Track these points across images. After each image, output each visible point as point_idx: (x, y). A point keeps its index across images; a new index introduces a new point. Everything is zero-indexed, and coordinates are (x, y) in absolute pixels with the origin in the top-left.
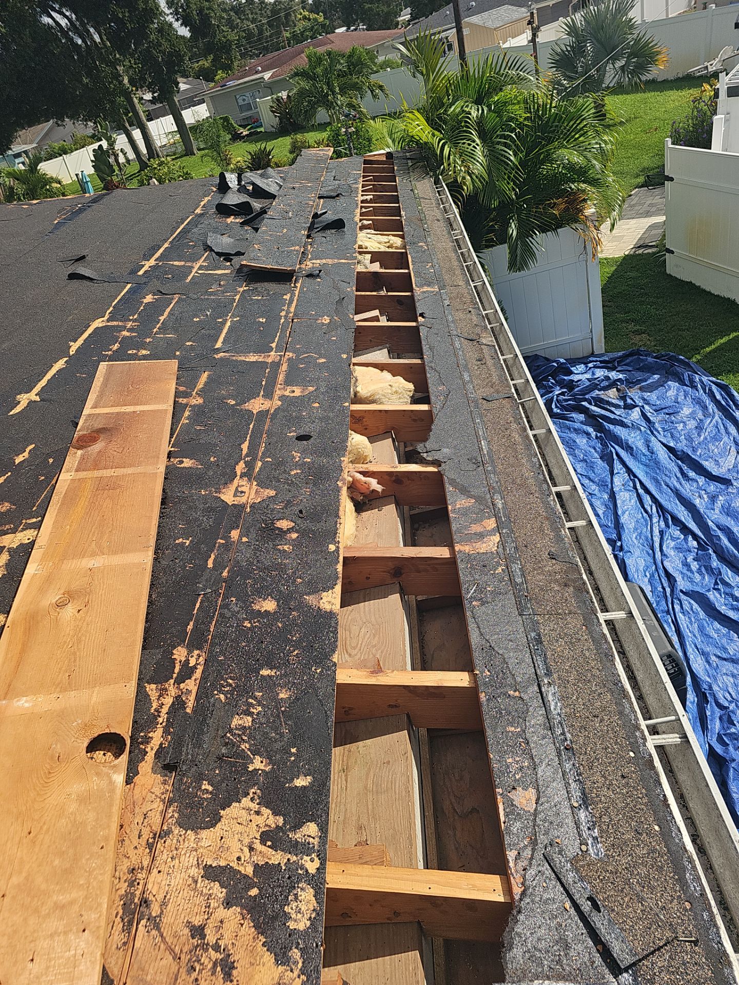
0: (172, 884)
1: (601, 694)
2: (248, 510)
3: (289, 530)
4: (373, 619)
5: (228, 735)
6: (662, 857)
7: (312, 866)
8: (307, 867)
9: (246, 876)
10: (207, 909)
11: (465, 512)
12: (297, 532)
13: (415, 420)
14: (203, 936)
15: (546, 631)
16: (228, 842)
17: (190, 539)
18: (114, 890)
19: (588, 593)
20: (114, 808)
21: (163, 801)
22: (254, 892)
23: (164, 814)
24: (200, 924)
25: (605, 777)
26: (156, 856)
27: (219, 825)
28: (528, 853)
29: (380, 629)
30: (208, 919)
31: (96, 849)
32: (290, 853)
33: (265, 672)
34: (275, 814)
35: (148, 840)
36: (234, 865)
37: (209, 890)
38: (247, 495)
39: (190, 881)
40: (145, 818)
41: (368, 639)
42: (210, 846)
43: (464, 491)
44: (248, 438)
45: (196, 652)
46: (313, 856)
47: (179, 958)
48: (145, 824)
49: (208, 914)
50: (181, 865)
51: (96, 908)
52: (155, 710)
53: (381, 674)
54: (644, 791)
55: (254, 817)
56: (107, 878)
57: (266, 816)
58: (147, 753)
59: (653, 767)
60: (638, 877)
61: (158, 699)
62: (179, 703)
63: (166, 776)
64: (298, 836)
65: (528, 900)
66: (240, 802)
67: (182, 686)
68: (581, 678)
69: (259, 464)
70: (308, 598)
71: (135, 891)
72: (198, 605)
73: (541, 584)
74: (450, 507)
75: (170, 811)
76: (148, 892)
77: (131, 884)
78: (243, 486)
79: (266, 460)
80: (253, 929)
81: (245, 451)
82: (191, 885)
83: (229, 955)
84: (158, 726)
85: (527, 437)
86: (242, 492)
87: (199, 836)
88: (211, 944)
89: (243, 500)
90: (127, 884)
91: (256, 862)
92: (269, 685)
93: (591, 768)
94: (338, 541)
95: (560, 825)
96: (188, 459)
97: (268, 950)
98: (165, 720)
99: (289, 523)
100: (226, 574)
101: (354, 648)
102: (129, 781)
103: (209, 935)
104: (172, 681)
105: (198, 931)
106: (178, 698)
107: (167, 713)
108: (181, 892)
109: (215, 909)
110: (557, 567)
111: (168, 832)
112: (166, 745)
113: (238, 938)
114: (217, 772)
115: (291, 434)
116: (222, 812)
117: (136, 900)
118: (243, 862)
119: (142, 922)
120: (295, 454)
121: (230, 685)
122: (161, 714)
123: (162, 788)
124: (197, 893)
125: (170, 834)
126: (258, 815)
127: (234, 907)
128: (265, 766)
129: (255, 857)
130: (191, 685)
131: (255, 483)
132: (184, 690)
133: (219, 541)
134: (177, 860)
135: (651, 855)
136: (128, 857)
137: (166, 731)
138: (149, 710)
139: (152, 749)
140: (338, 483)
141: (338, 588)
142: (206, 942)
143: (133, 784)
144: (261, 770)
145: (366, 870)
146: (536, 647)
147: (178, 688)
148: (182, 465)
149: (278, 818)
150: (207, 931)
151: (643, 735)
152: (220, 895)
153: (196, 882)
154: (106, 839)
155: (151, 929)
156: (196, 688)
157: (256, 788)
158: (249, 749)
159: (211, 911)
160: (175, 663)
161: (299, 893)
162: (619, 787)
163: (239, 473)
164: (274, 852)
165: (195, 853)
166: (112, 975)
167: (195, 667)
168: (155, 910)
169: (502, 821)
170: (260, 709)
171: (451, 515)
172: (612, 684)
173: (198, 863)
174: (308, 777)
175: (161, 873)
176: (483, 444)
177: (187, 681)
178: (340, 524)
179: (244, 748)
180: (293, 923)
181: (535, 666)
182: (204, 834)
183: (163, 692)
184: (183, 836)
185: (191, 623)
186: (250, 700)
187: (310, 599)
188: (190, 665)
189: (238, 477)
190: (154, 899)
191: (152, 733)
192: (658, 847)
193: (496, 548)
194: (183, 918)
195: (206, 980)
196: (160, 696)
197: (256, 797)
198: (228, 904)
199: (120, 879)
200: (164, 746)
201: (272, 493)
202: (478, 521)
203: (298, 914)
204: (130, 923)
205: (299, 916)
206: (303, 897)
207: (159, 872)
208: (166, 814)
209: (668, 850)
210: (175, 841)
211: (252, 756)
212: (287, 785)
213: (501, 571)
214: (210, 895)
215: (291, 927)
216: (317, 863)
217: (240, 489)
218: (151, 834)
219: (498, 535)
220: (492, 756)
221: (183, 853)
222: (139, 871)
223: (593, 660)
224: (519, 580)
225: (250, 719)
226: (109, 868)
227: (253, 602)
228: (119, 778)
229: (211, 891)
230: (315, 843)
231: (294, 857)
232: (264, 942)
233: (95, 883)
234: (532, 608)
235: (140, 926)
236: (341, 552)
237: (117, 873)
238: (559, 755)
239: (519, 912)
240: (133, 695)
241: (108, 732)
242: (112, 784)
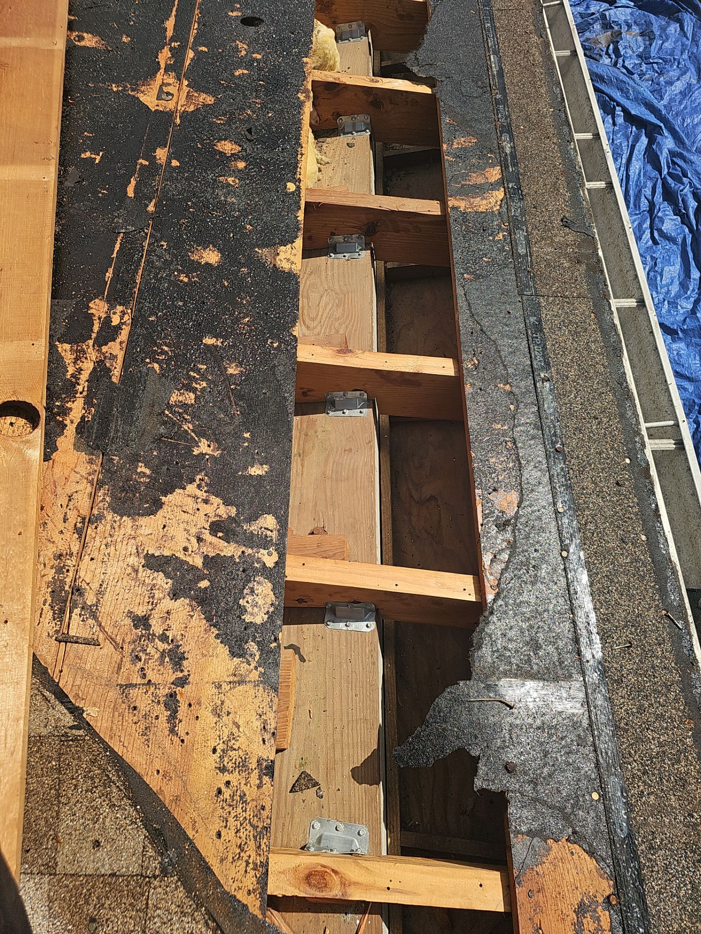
0: (109, 571)
1: (603, 393)
2: (178, 121)
3: (235, 157)
4: (336, 287)
5: (167, 412)
6: (646, 567)
7: (270, 559)
8: (265, 560)
9: (193, 568)
10: (151, 600)
11: (462, 155)
12: (243, 159)
13: (401, 17)
14: (147, 626)
15: (548, 317)
16: (171, 531)
17: (101, 153)
18: (39, 576)
19: (602, 271)
20: (31, 490)
21: (91, 482)
22: (205, 584)
23: (93, 496)
24: (143, 614)
25: (596, 484)
26: (86, 542)
27: (160, 513)
28: (505, 556)
29: (345, 299)
30: (152, 609)
31: (12, 535)
32: (244, 545)
33: (209, 341)
34: (227, 503)
35: (75, 525)
36: (181, 555)
37: (153, 580)
38: (175, 98)
39: (129, 570)
40: (70, 500)
41: (330, 310)
42: (151, 534)
43: (464, 125)
44: (174, 13)
45: (120, 308)
46: (271, 549)
47: (122, 648)
48: (71, 507)
49: (152, 604)
50: (118, 553)
51: (19, 600)
52: (72, 375)
53: (349, 354)
54: (636, 500)
55: (201, 506)
56: (29, 567)
57: (215, 505)
58: (66, 426)
59: (648, 476)
60: (617, 585)
61: (74, 363)
62: (101, 371)
63: (93, 454)
64: (254, 528)
65: (500, 602)
66: (184, 488)
67: (104, 349)
68: (584, 374)
69: (191, 54)
70: (260, 251)
71: (65, 578)
72: (117, 247)
73: (548, 257)
74: (445, 146)
75: (100, 494)
76: (81, 580)
77: (60, 570)
78: (169, 84)
79: (200, 49)
80: (204, 621)
81: (170, 33)
82: (130, 574)
83: (178, 646)
84: (77, 396)
85: (550, 56)
86: (168, 94)
87: (137, 523)
88: (157, 635)
89: (171, 105)
90: (54, 570)
91: (205, 553)
92: (214, 356)
93: (581, 473)
94: (299, 179)
95: (542, 530)
96: (90, 35)
97: (221, 642)
98: (86, 389)
99: (234, 147)
100: (153, 209)
101: (313, 320)
102: (47, 457)
103: (155, 626)
104: (91, 342)
105: (142, 622)
106: (100, 363)
107: (87, 381)
108: (120, 581)
109: (160, 600)
110: (570, 238)
111: (100, 518)
112: (90, 419)
113: (188, 629)
114: (155, 453)
115: (235, 14)
116: (163, 499)
117: (67, 588)
118: (190, 552)
119: (75, 610)
120: (240, 45)
121: (166, 353)
122: (80, 382)
123: (89, 468)
124: (138, 583)
125: (101, 519)
126: (206, 503)
127: (183, 599)
128: (213, 451)
129: (205, 549)
130: (116, 349)
131: (186, 83)
132: (107, 355)
133: (141, 161)
134: (113, 548)
135: (634, 564)
136: (53, 542)
137: (88, 402)
138: (65, 375)
139: (72, 422)
140: (299, 95)
141: (299, 243)
142: (151, 632)
143: (51, 461)
144: (208, 455)
145: (329, 564)
146: (534, 335)
147: (99, 351)
148: (83, 43)
149: (230, 508)
150: (152, 622)
151: (642, 438)
152: (165, 586)
153: (137, 571)
154: (25, 524)
155: (87, 618)
156: (123, 353)
157: (203, 474)
158: (193, 431)
159: (156, 601)
160: (93, 320)
161: (255, 587)
162: (609, 495)
163: (163, 65)
164: (226, 544)
165: (133, 541)
166: (45, 663)
167: (118, 328)
168: (90, 599)
169: (479, 524)
170: (204, 384)
171: (446, 157)
172: (615, 383)
173: (137, 552)
174: (264, 466)
175: (95, 561)
176: (492, 60)
177: (110, 343)
178: (302, 154)
179: (186, 428)
180: (249, 616)
181: (531, 357)
182: (143, 521)
183: (80, 355)
184: (118, 523)
185: (111, 270)
186: (192, 373)
187: (263, 253)
188: (113, 324)
189: (162, 71)
190: (87, 587)
191: (70, 403)
192: (642, 557)
193: (498, 207)
194: (123, 608)
195: (153, 670)
196: (77, 359)
197: (203, 484)
198: (175, 595)
199: (45, 565)
200: (86, 419)
201: (210, 100)
202: (481, 168)
203: (255, 608)
204: (62, 611)
205: (256, 610)
206: (260, 591)
207: (92, 559)
208: (96, 497)
209: (653, 561)
210: (108, 527)
211: (196, 438)
212: (240, 473)
213: (501, 238)
214: (154, 585)
215: (246, 621)
216: (275, 557)
217: (165, 89)
218: (79, 519)
219: (503, 189)
220: (473, 455)
221: (119, 540)
222: (68, 557)
223: (599, 354)
224: (522, 251)
225: (192, 396)
226: (30, 556)
227: (189, 250)
228: (35, 453)
229: (154, 582)
230: (274, 536)
231: (250, 550)
232: (218, 634)
233: (14, 573)
234: (534, 287)
235: (73, 615)
236: (303, 194)
237: (41, 559)
238: (547, 457)
239: (492, 613)
240: (43, 357)
241: (16, 399)
242: (25, 461)
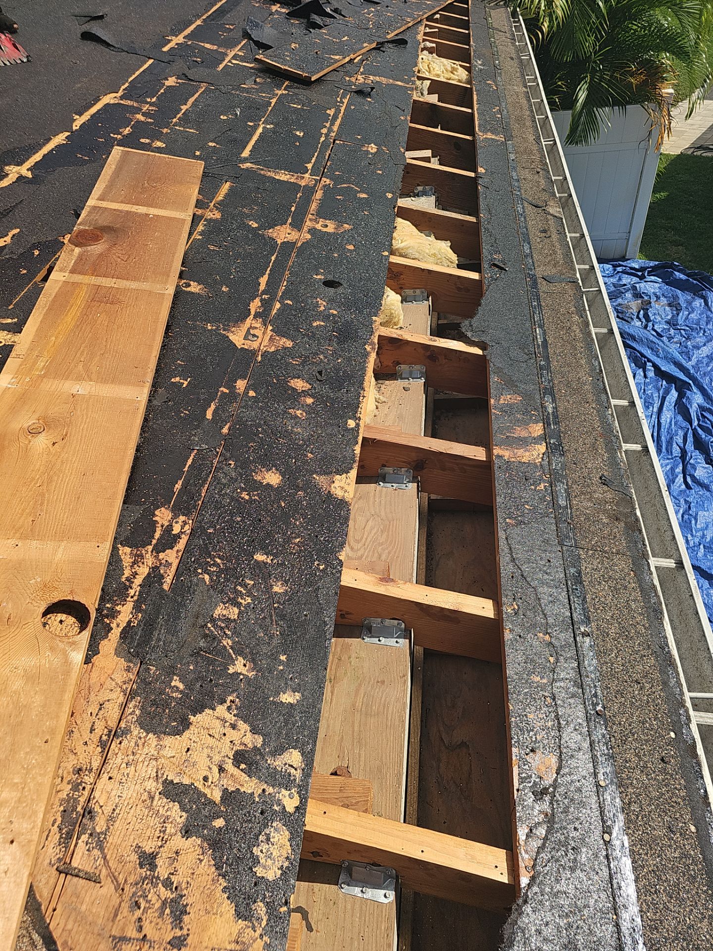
0: (124, 796)
1: (644, 656)
2: (259, 359)
3: (305, 393)
4: (383, 514)
5: (209, 625)
6: (696, 865)
7: (290, 803)
8: (285, 803)
9: (211, 802)
10: (162, 835)
11: (508, 410)
12: (312, 396)
13: (459, 289)
14: (153, 867)
15: (588, 569)
16: (195, 756)
17: (189, 379)
18: (54, 791)
19: (640, 531)
20: (67, 695)
21: (124, 691)
22: (219, 823)
23: (124, 707)
24: (151, 851)
25: (639, 757)
26: (108, 758)
27: (187, 734)
28: (542, 831)
29: (390, 525)
30: (161, 846)
31: (38, 742)
32: (266, 782)
33: (260, 557)
34: (254, 731)
35: (101, 737)
36: (199, 785)
37: (167, 811)
38: (259, 340)
39: (145, 796)
40: (100, 709)
41: (375, 534)
42: (174, 757)
43: (510, 385)
44: (268, 272)
45: (182, 518)
46: (293, 791)
47: (123, 890)
48: (100, 716)
49: (162, 840)
50: (137, 774)
51: (30, 817)
52: (128, 579)
53: (391, 584)
54: (682, 782)
55: (229, 730)
56: (47, 780)
57: (242, 732)
58: (112, 629)
59: (696, 756)
60: (665, 884)
61: (131, 566)
62: (155, 576)
63: (131, 661)
64: (278, 763)
65: (535, 889)
66: (214, 709)
67: (161, 555)
68: (624, 633)
69: (278, 305)
70: (318, 478)
71: (80, 796)
72: (190, 462)
73: (588, 512)
74: (492, 401)
75: (131, 706)
76: (95, 801)
77: (76, 787)
78: (256, 328)
79: (286, 302)
80: (213, 869)
81: (262, 287)
82: (145, 801)
83: (182, 896)
84: (128, 599)
85: (589, 333)
86: (254, 336)
87: (161, 743)
88: (161, 878)
89: (255, 345)
90: (70, 786)
91: (225, 787)
92: (262, 572)
93: (624, 742)
94: (359, 417)
95: (583, 804)
96: (196, 283)
97: (228, 898)
98: (137, 594)
99: (305, 384)
100: (227, 431)
101: (358, 541)
102: (88, 660)
103: (161, 867)
104: (150, 548)
105: (148, 860)
106: (155, 569)
107: (140, 585)
108: (134, 808)
109: (171, 836)
110: (609, 496)
111: (127, 731)
112: (135, 625)
113: (195, 876)
114: (191, 667)
115: (319, 277)
116: (192, 717)
117: (79, 809)
118: (210, 783)
119: (83, 836)
120: (320, 302)
121: (218, 565)
122: (134, 586)
123: (125, 675)
124: (151, 813)
125: (127, 734)
126: (234, 729)
127: (194, 838)
128: (248, 671)
129: (225, 780)
130: (172, 556)
131: (270, 328)
132: (163, 562)
133: (221, 389)
134: (133, 768)
135: (684, 860)
136: (75, 754)
137: (137, 607)
138: (120, 578)
139: (118, 626)
140: (366, 347)
141: (353, 473)
142: (156, 875)
143: (90, 664)
144: (243, 675)
145: (350, 815)
146: (574, 587)
147: (157, 557)
148: (188, 289)
149: (256, 736)
150: (159, 862)
151: (687, 711)
152: (178, 820)
153: (152, 798)
154: (53, 732)
155: (93, 848)
156: (177, 561)
157: (235, 695)
158: (232, 648)
159: (166, 837)
160: (156, 527)
161: (272, 834)
162: (654, 772)
163: (253, 312)
164: (247, 778)
165: (154, 763)
166: (40, 896)
167: (178, 536)
168: (100, 825)
169: (515, 788)
170: (249, 600)
171: (493, 411)
172: (657, 647)
173: (157, 776)
174: (296, 693)
175: (112, 780)
176: (538, 332)
177: (167, 551)
178: (364, 397)
179: (226, 644)
180: (261, 869)
181: (571, 608)
182: (168, 741)
183: (138, 559)
184: (143, 740)
185: (180, 482)
186: (239, 588)
187: (320, 480)
188: (173, 532)
189: (252, 317)
190: (100, 811)
191: (119, 606)
192: (692, 853)
193: (540, 460)
194: (132, 841)
195: (151, 922)
196: (134, 563)
197: (234, 707)
198: (187, 832)
199: (62, 778)
200: (132, 624)
201: (289, 344)
202: (525, 424)
203: (269, 860)
204: (69, 836)
205: (270, 862)
206: (276, 840)
207: (110, 778)
208: (126, 709)
209: (704, 858)
210: (133, 744)
211: (234, 656)
212: (272, 699)
213: (543, 488)
214: (168, 818)
215: (258, 874)
216: (296, 802)
217: (252, 332)
218: (106, 730)
219: (545, 444)
220: (511, 708)
221: (140, 760)
222: (87, 773)
223: (641, 614)
224: (562, 502)
225: (236, 610)
226: (51, 768)
227: (254, 471)
228: (78, 657)
229: (169, 813)
230: (297, 776)
231: (271, 788)
232: (225, 887)
233: (32, 785)
234: (574, 538)
235: (80, 841)
236: (361, 431)
237: (60, 771)
238: (588, 720)
239: (525, 902)
240: (105, 560)
241: (71, 599)
242: (67, 662)
